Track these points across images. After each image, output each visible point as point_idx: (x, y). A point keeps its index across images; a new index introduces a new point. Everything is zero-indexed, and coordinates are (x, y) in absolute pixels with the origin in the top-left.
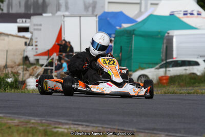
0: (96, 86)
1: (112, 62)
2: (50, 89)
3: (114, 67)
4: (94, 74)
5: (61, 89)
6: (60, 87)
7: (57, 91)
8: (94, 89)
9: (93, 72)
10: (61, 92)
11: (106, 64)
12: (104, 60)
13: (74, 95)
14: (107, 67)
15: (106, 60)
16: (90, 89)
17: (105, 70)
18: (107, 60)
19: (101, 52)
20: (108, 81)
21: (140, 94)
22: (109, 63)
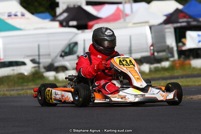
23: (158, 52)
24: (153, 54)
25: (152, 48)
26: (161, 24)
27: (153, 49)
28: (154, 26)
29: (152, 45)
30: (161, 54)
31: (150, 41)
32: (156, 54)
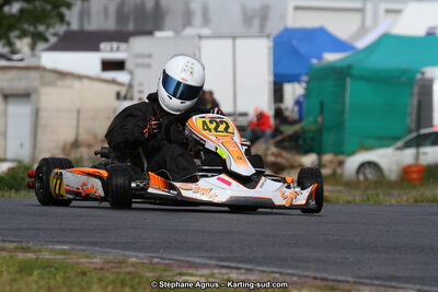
0: (192, 185)
1: (222, 127)
2: (69, 192)
3: (229, 139)
4: (181, 155)
5: (101, 193)
6: (97, 187)
7: (87, 197)
8: (188, 191)
9: (178, 150)
10: (102, 199)
11: (210, 130)
12: (204, 123)
13: (134, 205)
14: (214, 138)
15: (207, 121)
16: (180, 193)
17: (210, 146)
18: (211, 122)
19: (188, 103)
20: (219, 172)
21: (295, 203)
22: (216, 129)
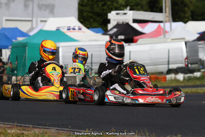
23: (191, 64)
24: (187, 65)
25: (186, 60)
26: (195, 40)
27: (187, 62)
28: (189, 42)
29: (186, 58)
30: (194, 66)
31: (185, 55)
32: (189, 65)
